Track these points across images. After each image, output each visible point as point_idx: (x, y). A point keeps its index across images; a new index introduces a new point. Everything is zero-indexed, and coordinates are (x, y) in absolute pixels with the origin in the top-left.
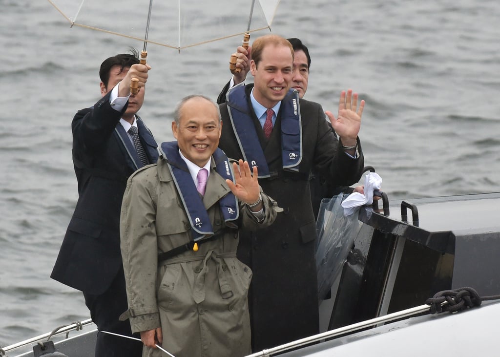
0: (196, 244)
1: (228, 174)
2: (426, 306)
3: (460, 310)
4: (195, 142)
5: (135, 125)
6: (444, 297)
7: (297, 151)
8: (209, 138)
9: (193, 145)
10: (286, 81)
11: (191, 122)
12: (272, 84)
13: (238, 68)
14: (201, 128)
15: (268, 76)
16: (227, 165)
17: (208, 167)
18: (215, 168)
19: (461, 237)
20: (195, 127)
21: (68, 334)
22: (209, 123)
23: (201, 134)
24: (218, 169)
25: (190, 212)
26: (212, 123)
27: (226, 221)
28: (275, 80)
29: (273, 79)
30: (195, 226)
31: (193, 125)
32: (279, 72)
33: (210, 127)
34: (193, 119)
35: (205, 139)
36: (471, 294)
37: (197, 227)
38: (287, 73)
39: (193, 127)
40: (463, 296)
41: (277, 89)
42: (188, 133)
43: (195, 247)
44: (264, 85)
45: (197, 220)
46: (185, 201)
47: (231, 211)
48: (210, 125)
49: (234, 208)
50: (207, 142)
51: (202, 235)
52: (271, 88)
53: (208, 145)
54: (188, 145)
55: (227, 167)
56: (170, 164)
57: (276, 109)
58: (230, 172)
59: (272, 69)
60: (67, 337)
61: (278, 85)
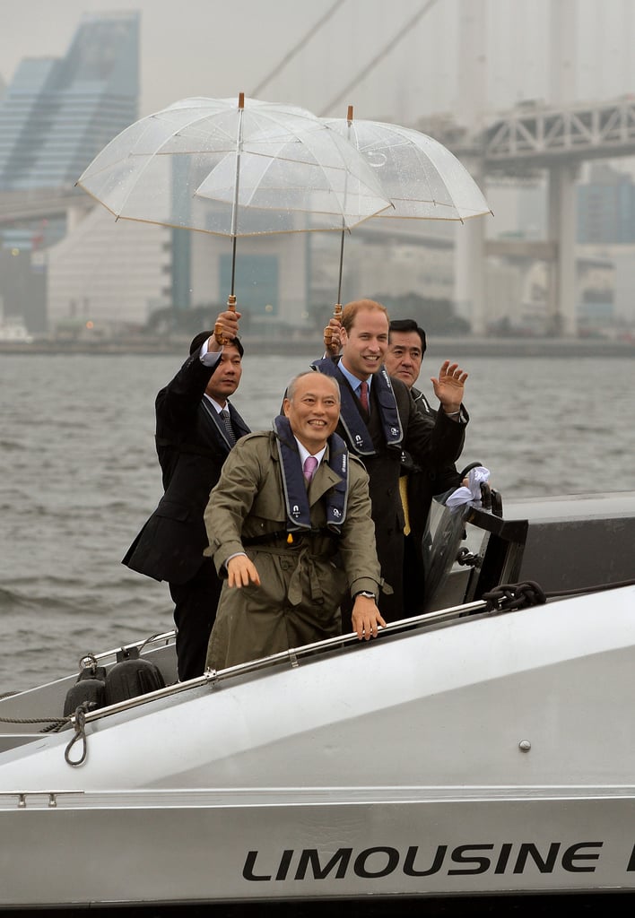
0: (290, 535)
1: (344, 470)
2: (482, 602)
3: (521, 607)
4: (312, 417)
5: (227, 409)
6: (501, 592)
7: (396, 426)
8: (327, 413)
9: (309, 422)
10: (381, 350)
11: (308, 395)
12: (367, 353)
13: (334, 343)
14: (319, 402)
15: (361, 344)
16: (344, 460)
17: (319, 456)
18: (326, 461)
19: (534, 526)
20: (312, 400)
21: (167, 641)
22: (328, 397)
23: (319, 408)
24: (332, 462)
25: (289, 498)
26: (332, 397)
27: (329, 522)
28: (370, 348)
29: (367, 348)
30: (291, 514)
31: (310, 398)
32: (375, 339)
33: (329, 402)
34: (310, 392)
35: (323, 415)
36: (533, 588)
37: (294, 516)
38: (382, 341)
39: (310, 400)
40: (524, 590)
41: (371, 358)
42: (304, 407)
43: (290, 539)
44: (358, 355)
45: (296, 508)
46: (287, 484)
47: (337, 512)
48: (330, 399)
49: (341, 510)
50: (325, 419)
51: (297, 526)
52: (365, 357)
53: (326, 423)
54: (303, 421)
55: (344, 462)
56: (280, 440)
57: (369, 382)
58: (346, 468)
59: (367, 336)
60: (167, 644)
61: (373, 353)
